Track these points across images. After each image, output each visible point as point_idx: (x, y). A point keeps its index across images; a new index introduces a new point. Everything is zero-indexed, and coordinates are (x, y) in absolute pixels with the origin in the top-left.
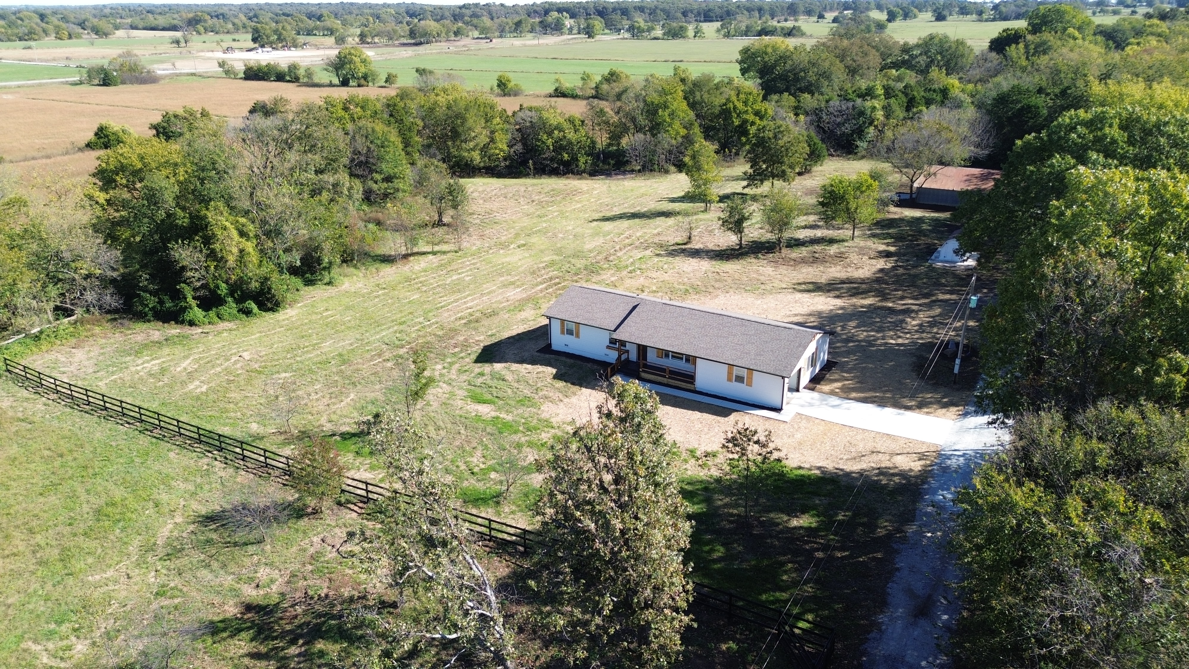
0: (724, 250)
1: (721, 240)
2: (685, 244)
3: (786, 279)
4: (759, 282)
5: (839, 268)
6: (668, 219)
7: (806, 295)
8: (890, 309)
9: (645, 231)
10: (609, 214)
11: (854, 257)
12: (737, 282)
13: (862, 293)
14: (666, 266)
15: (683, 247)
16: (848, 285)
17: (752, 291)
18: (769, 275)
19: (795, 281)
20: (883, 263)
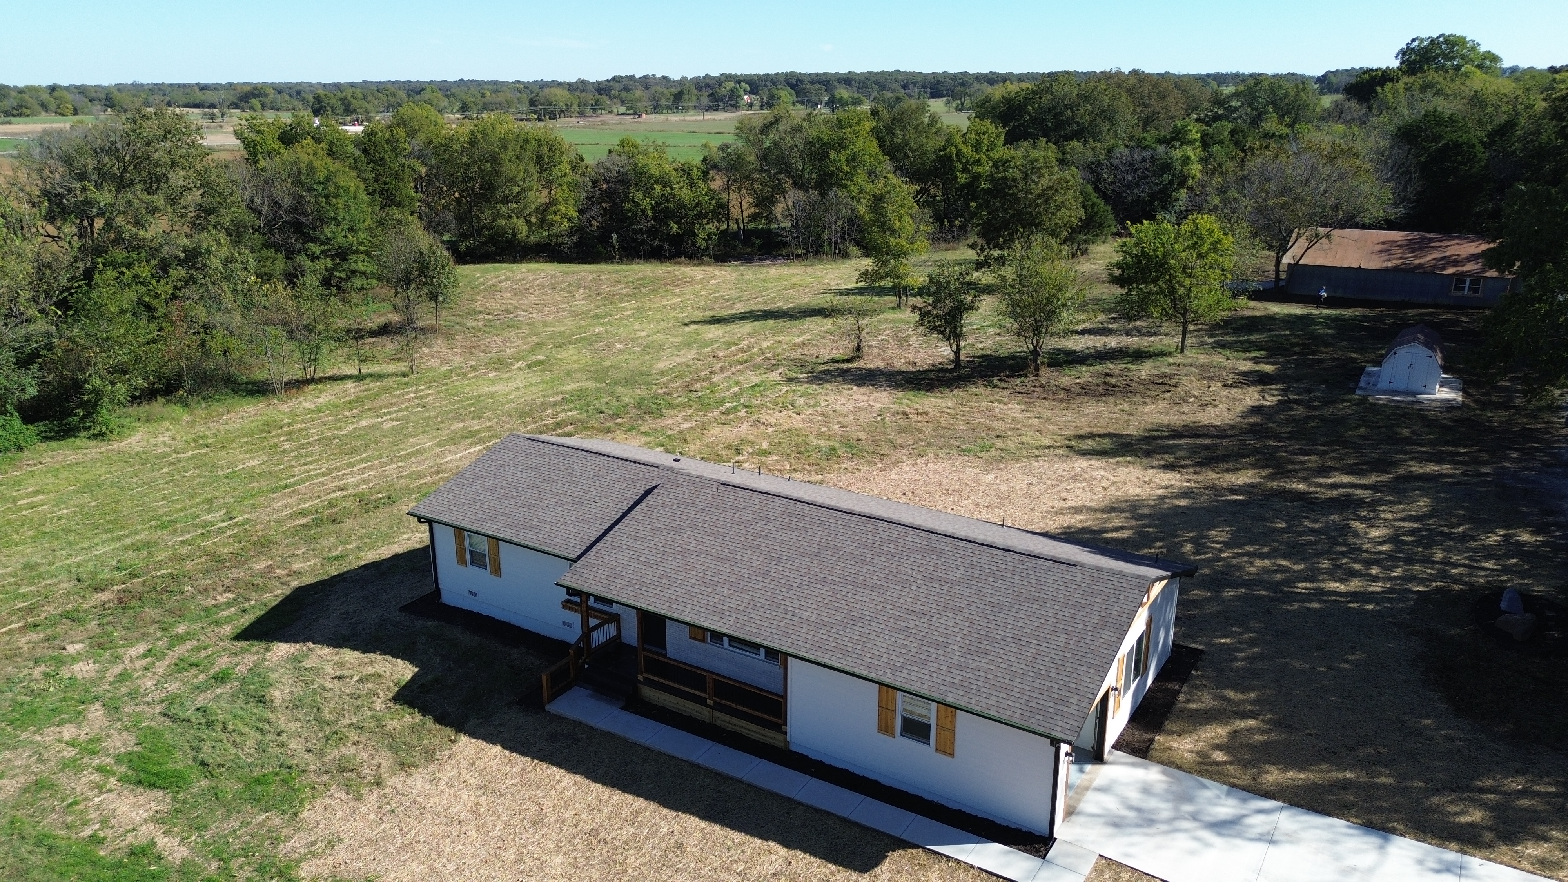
0: (925, 372)
1: (921, 355)
2: (849, 361)
3: (1051, 427)
4: (993, 434)
5: (1162, 405)
6: (825, 320)
7: (1095, 463)
8: (1300, 496)
9: (781, 338)
10: (724, 313)
11: (1192, 384)
12: (944, 432)
13: (1225, 458)
14: (801, 401)
15: (845, 366)
16: (1188, 441)
17: (974, 453)
18: (1014, 419)
19: (1068, 432)
20: (1257, 396)
